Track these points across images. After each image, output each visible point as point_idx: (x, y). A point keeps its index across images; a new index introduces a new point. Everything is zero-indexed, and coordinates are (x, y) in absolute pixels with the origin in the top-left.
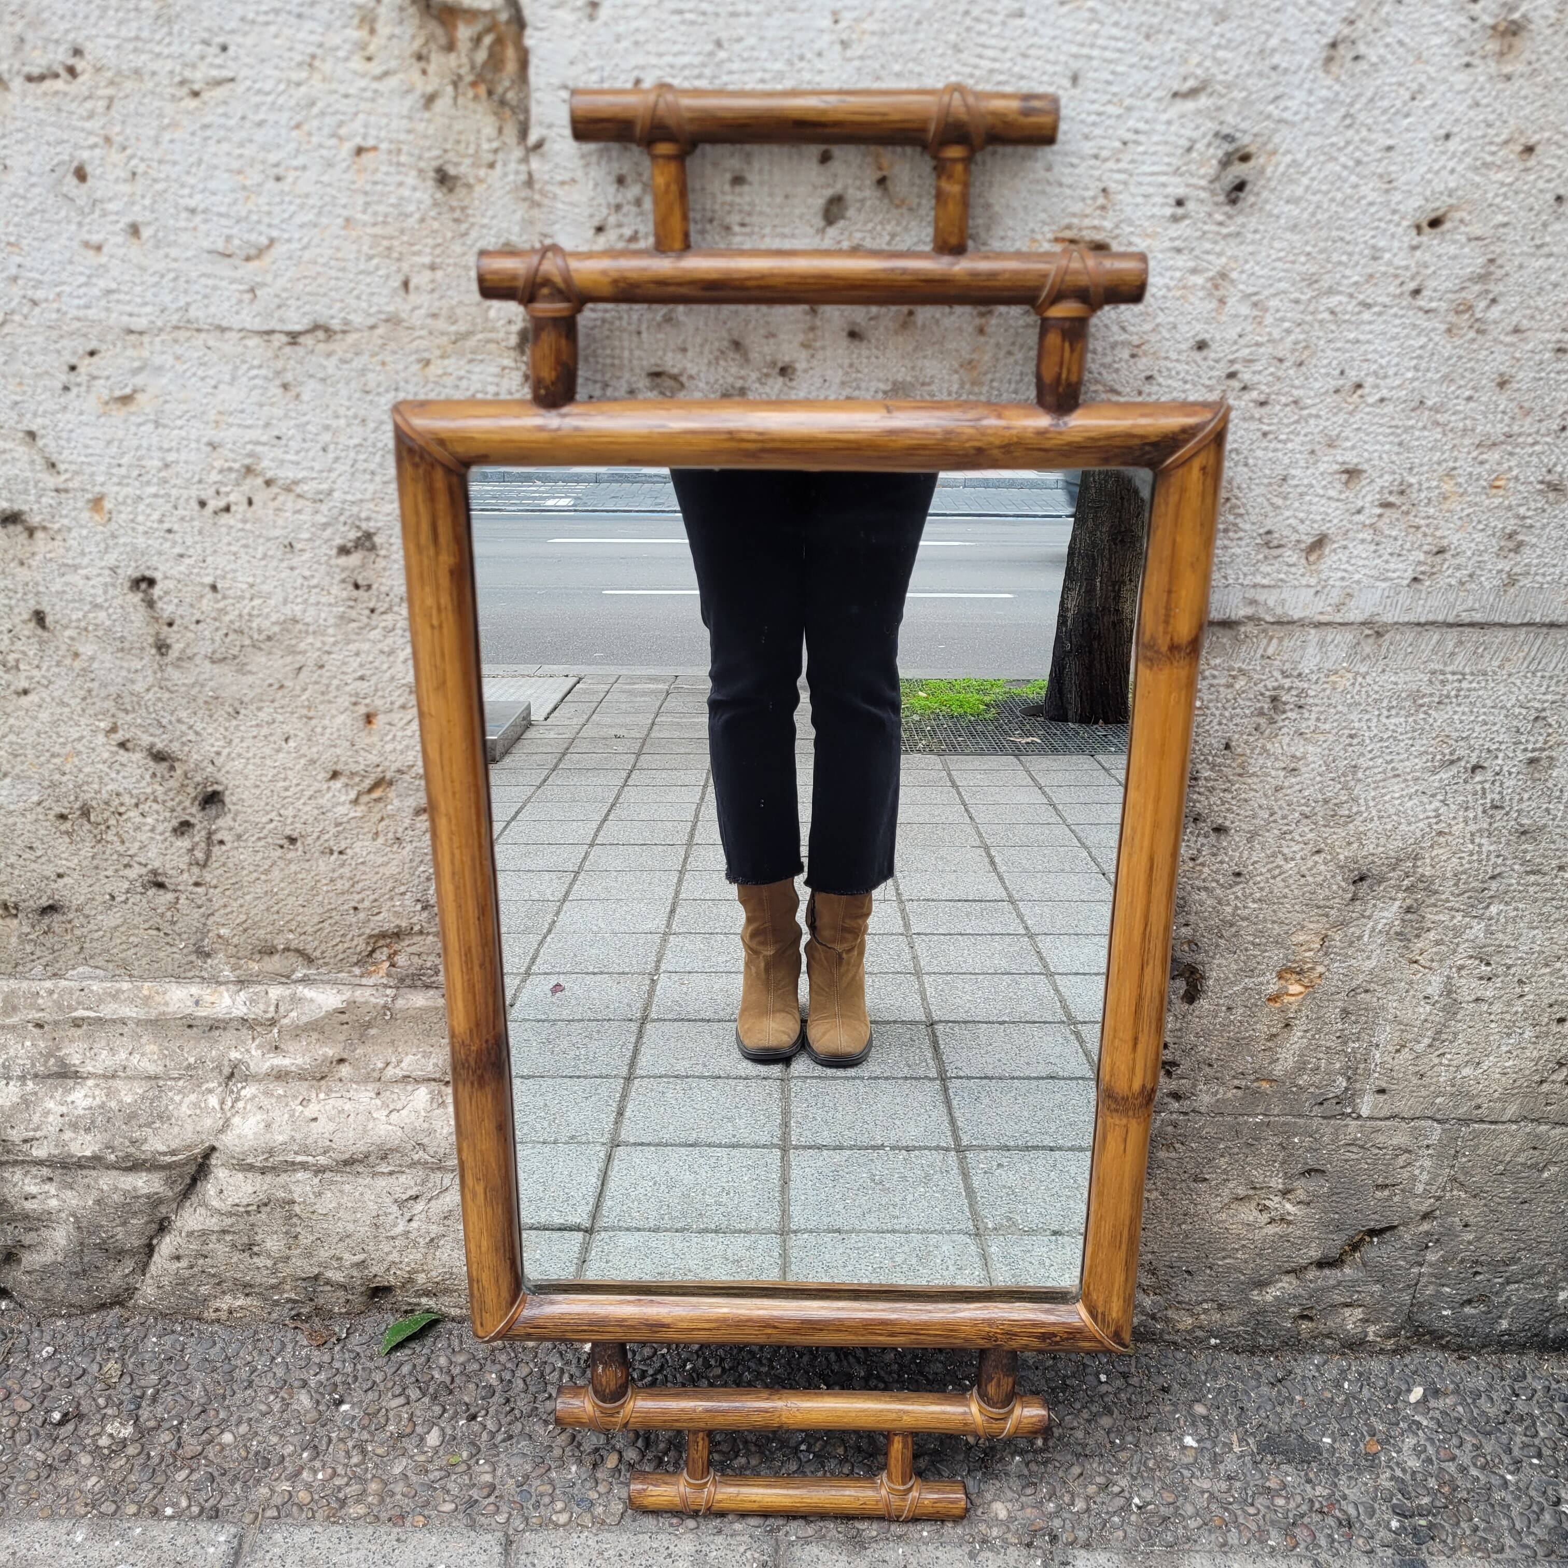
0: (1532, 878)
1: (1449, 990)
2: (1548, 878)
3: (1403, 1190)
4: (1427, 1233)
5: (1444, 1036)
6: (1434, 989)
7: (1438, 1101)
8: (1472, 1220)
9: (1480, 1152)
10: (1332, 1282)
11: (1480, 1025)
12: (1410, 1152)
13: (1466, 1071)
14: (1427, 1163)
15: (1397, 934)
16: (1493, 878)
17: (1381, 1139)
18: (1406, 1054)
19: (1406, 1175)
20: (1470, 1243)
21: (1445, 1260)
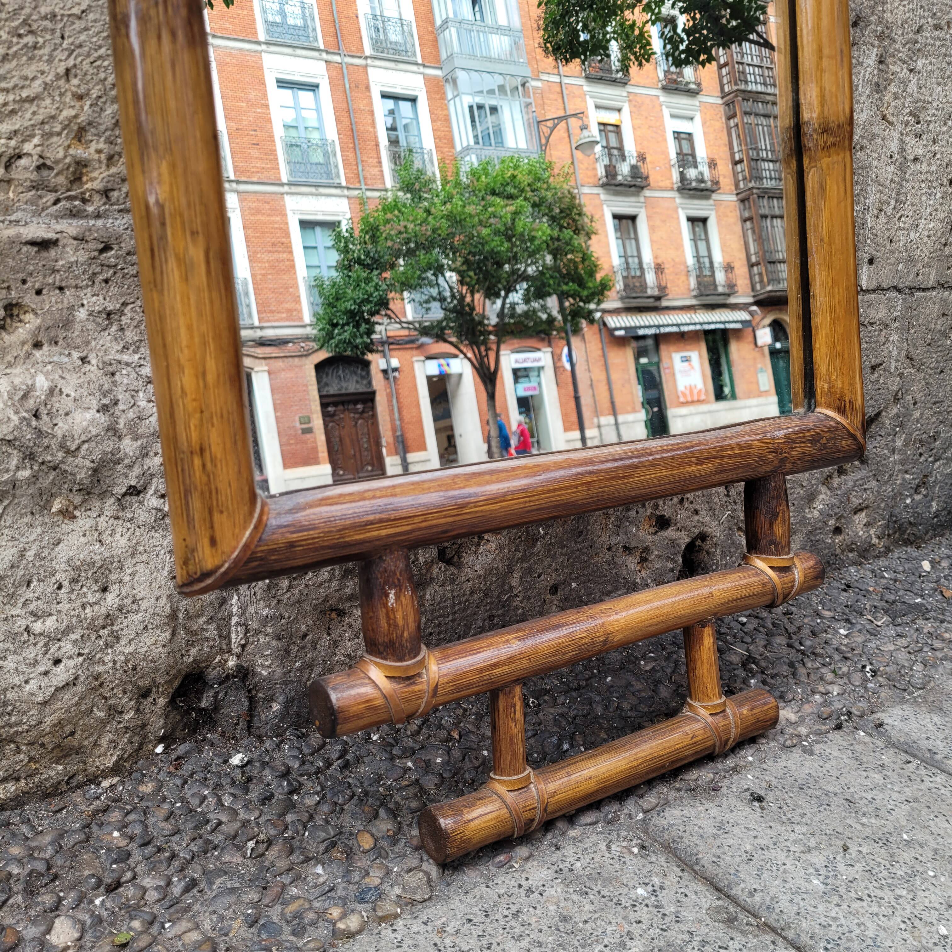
0: (936, 33)
1: (902, 150)
2: (942, 34)
3: (885, 370)
4: (897, 416)
5: (902, 197)
6: (894, 147)
7: (900, 267)
8: (918, 396)
9: (920, 322)
10: (851, 484)
11: (917, 187)
12: (887, 326)
13: (912, 235)
14: (896, 337)
15: (877, 85)
16: (918, 31)
17: (873, 313)
18: (883, 219)
19: (885, 353)
20: (918, 421)
21: (906, 445)
